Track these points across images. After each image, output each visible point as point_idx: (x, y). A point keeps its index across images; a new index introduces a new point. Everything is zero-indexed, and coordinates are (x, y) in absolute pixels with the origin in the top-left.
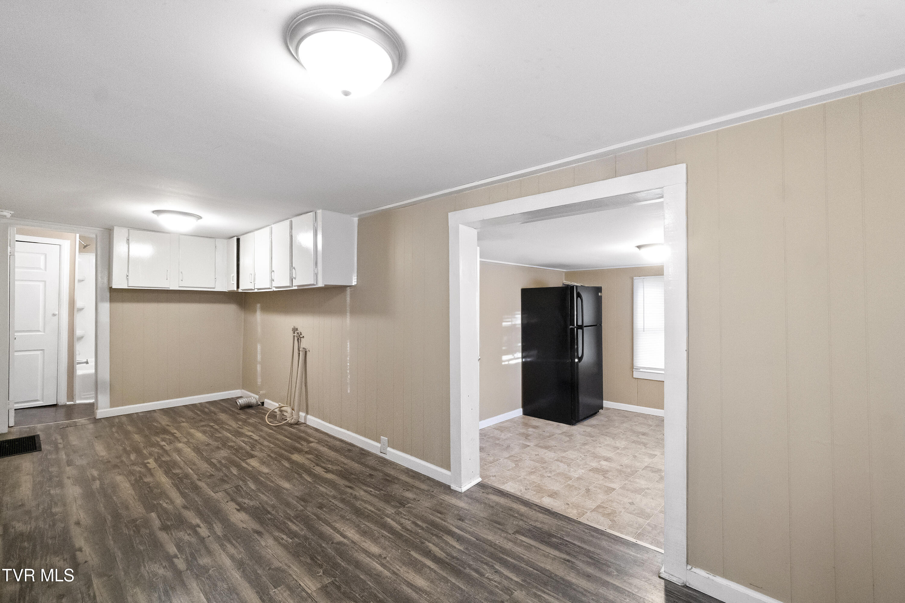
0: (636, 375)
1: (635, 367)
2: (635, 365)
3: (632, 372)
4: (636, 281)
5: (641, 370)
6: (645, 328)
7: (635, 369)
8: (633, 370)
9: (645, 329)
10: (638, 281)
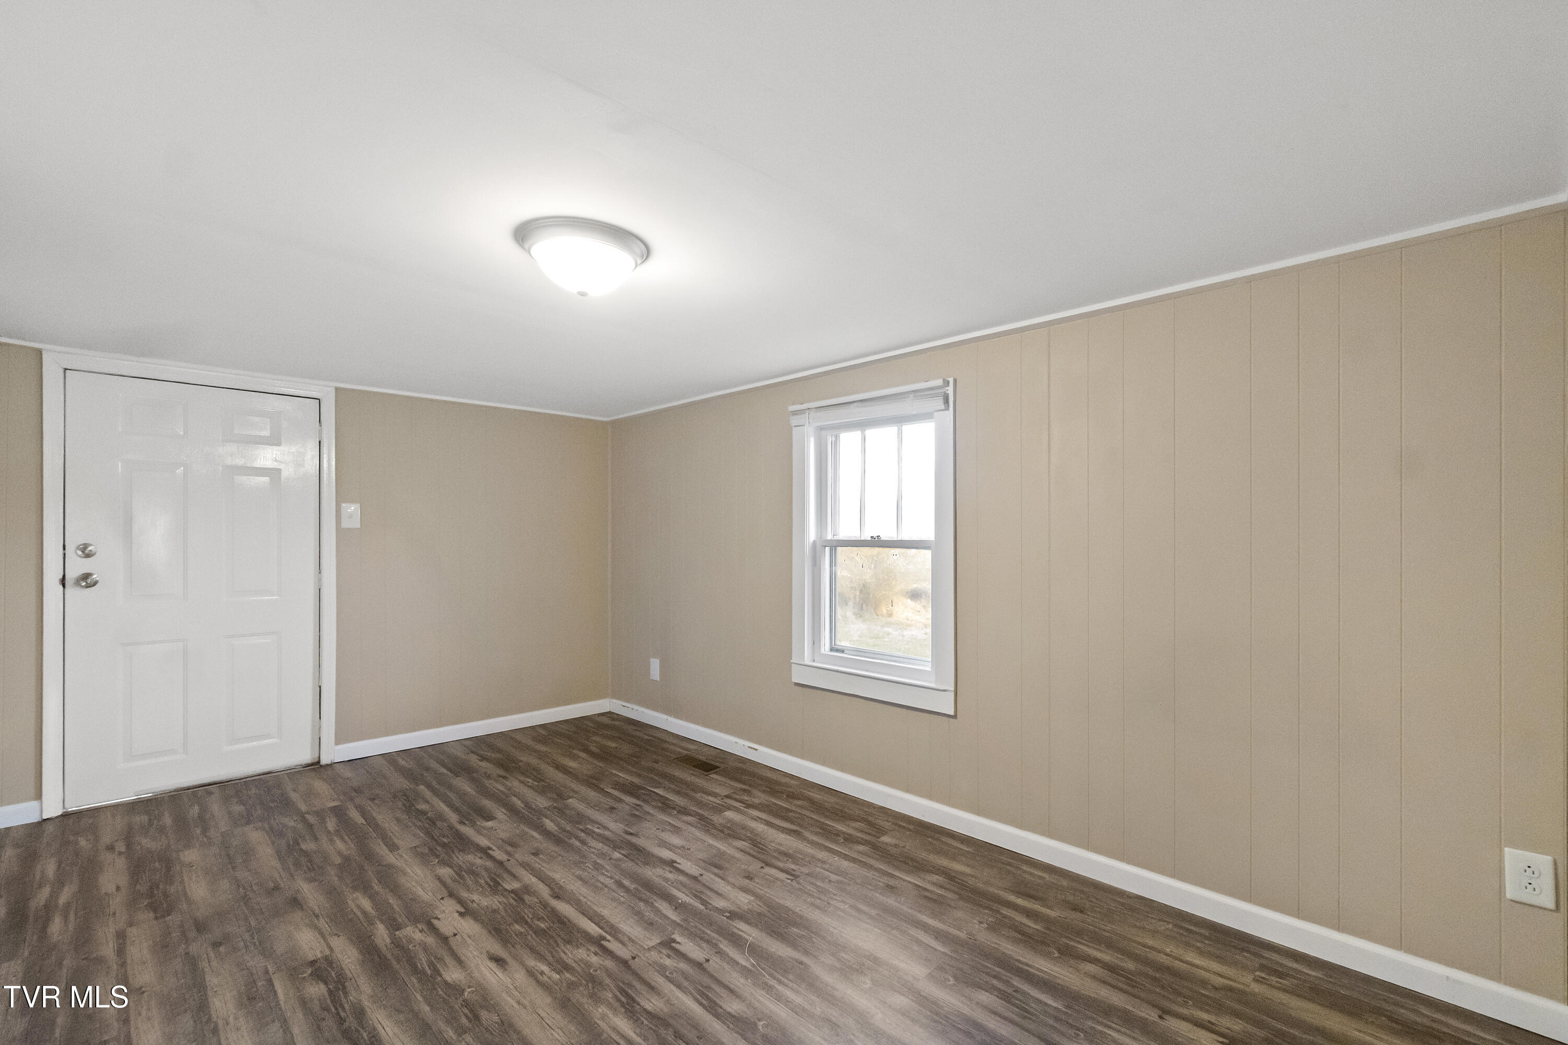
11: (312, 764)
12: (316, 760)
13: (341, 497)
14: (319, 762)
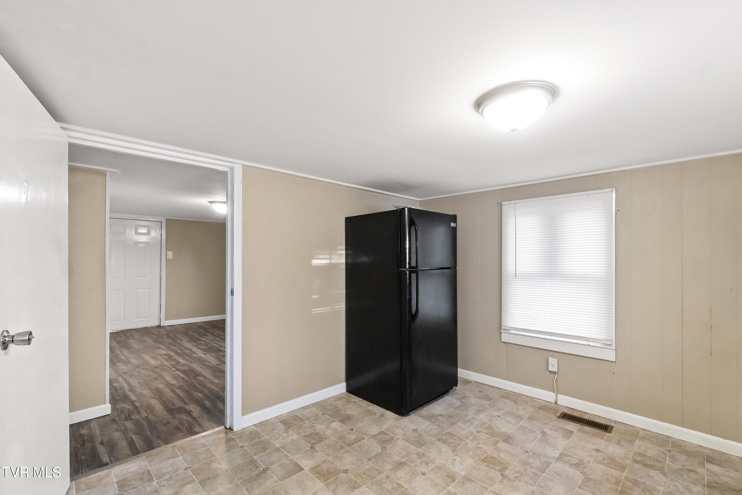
0: (505, 338)
1: (503, 328)
2: (504, 325)
3: (500, 333)
4: (504, 208)
5: (512, 332)
6: (517, 272)
7: (503, 329)
8: (501, 331)
9: (517, 275)
10: (507, 207)
11: (158, 326)
12: (159, 325)
13: (167, 250)
14: (160, 326)
